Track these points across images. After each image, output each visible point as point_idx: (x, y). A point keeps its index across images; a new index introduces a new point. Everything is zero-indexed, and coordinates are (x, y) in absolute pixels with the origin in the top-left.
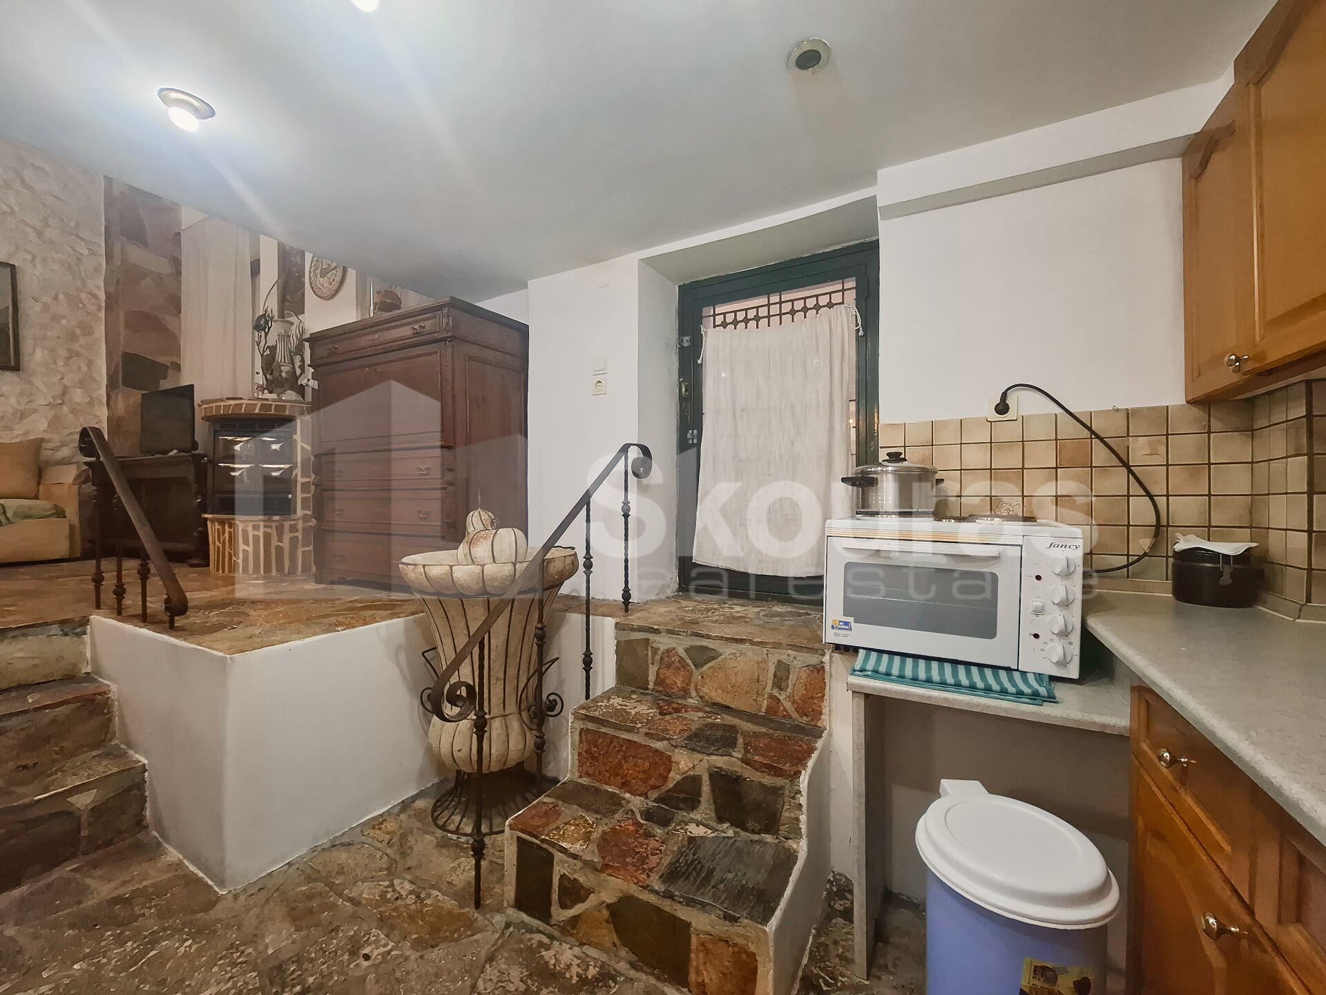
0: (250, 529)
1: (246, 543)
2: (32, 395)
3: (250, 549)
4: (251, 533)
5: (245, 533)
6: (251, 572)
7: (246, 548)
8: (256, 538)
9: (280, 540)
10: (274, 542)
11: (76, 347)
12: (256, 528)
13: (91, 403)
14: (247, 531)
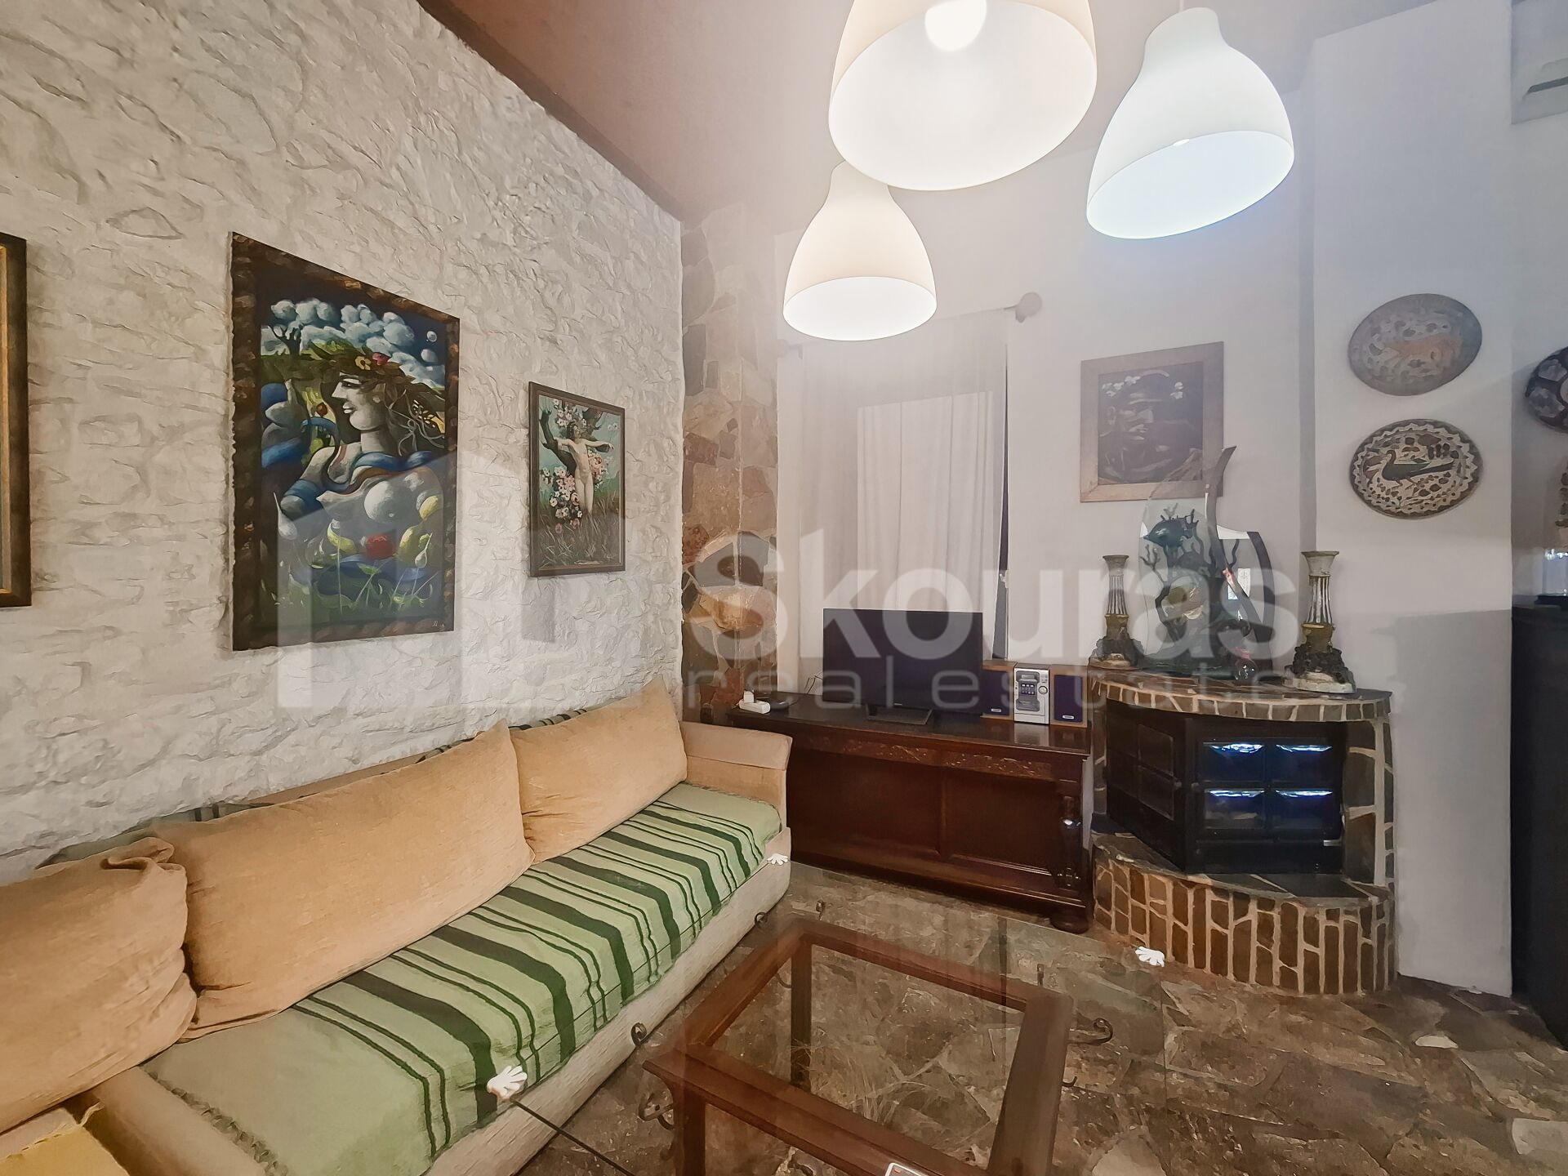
0: (1322, 919)
1: (1312, 939)
3: (1321, 951)
4: (1323, 922)
5: (1311, 925)
6: (1322, 990)
7: (1311, 948)
8: (1331, 934)
9: (1367, 934)
10: (1361, 940)
12: (1332, 915)
14: (1316, 921)
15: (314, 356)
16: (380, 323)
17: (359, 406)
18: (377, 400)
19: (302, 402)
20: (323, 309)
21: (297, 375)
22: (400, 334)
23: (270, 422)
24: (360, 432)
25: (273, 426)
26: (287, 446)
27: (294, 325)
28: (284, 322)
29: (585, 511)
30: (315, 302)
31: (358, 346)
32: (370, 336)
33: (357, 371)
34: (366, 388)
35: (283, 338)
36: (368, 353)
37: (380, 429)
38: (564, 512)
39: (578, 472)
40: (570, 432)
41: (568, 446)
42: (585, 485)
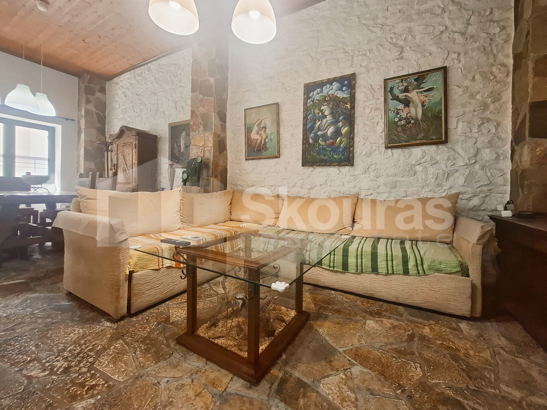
2: (454, 159)
13: (497, 158)
15: (317, 102)
16: (332, 86)
17: (326, 109)
18: (331, 106)
19: (314, 113)
20: (319, 90)
21: (314, 107)
22: (337, 87)
23: (309, 119)
24: (327, 115)
25: (309, 120)
26: (312, 123)
27: (313, 97)
28: (312, 97)
29: (416, 119)
30: (318, 89)
31: (326, 95)
32: (329, 91)
33: (327, 101)
34: (328, 104)
35: (311, 101)
36: (329, 95)
37: (332, 113)
38: (403, 122)
39: (411, 104)
40: (406, 90)
41: (405, 96)
42: (416, 109)
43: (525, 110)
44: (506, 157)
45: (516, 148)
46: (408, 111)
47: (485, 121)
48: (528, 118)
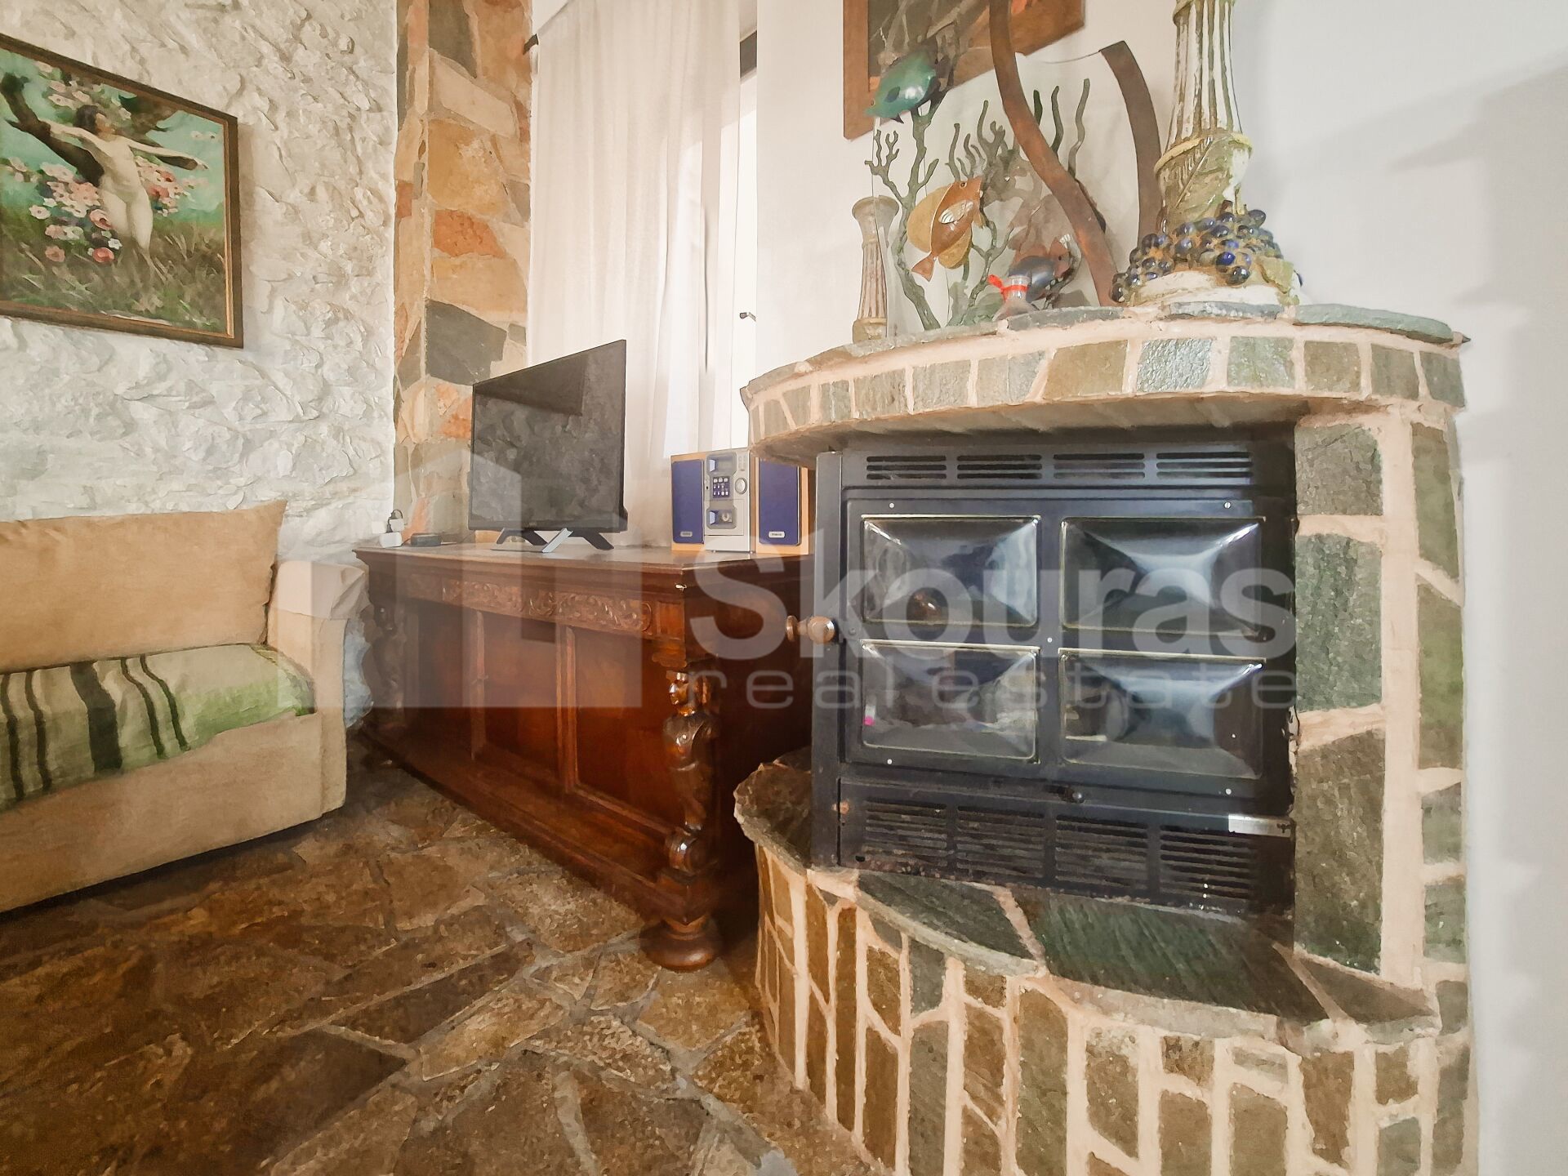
2: (264, 400)
11: (345, 299)
13: (367, 414)
29: (131, 242)
38: (72, 233)
39: (106, 180)
40: (84, 119)
41: (82, 140)
42: (128, 206)
43: (419, 314)
44: (386, 415)
45: (403, 395)
46: (93, 199)
47: (341, 315)
48: (423, 334)
